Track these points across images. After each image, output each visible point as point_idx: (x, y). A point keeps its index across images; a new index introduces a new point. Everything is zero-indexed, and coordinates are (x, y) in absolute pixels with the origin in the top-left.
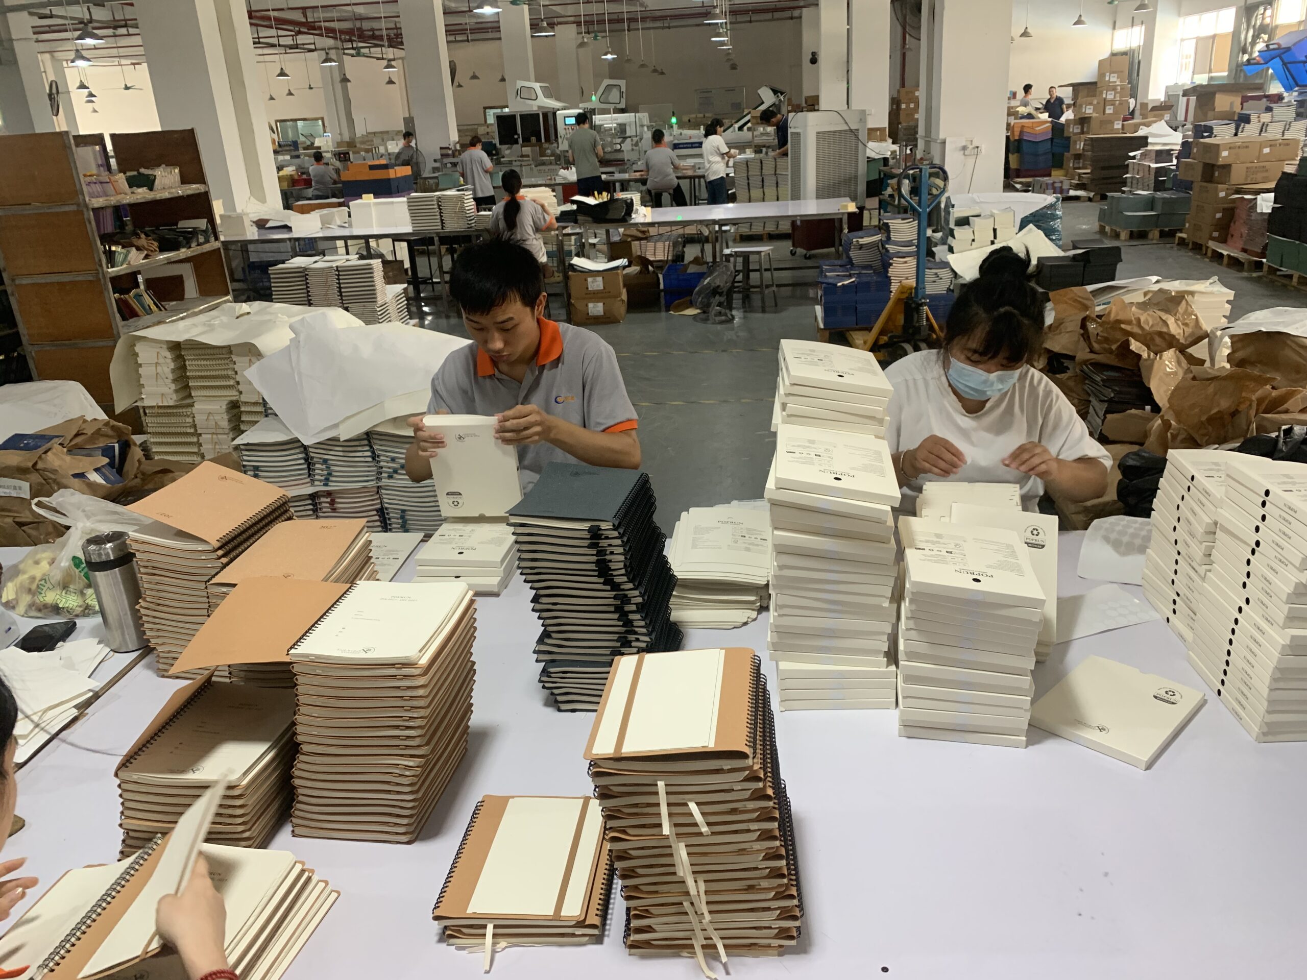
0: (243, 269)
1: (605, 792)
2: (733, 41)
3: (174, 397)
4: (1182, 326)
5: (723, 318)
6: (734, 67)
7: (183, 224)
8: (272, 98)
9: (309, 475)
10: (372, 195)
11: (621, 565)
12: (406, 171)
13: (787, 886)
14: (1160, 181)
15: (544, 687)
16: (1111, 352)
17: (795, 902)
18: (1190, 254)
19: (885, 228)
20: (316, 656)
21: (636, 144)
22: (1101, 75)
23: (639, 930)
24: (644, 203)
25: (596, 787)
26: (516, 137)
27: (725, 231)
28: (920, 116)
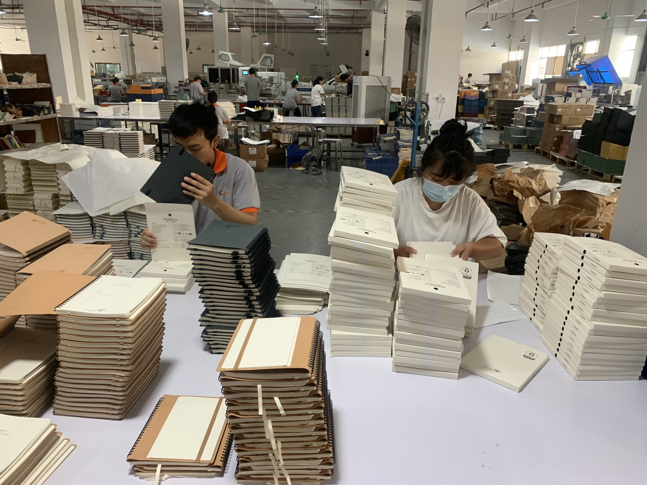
0: (71, 133)
1: (228, 390)
2: (329, 41)
3: (23, 190)
4: (538, 186)
5: (316, 172)
6: (328, 55)
7: (37, 103)
8: (94, 52)
9: (93, 233)
10: (141, 100)
11: (249, 274)
12: (160, 91)
13: (327, 446)
14: (529, 122)
15: (204, 340)
16: (504, 196)
17: (331, 455)
18: (542, 157)
19: (398, 134)
20: (71, 312)
21: (278, 87)
22: (503, 70)
23: (244, 469)
24: (279, 114)
25: (223, 387)
26: (218, 79)
27: (320, 131)
28: (417, 85)
